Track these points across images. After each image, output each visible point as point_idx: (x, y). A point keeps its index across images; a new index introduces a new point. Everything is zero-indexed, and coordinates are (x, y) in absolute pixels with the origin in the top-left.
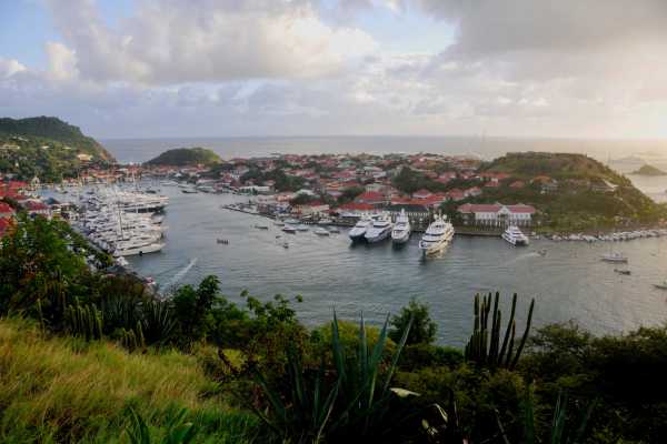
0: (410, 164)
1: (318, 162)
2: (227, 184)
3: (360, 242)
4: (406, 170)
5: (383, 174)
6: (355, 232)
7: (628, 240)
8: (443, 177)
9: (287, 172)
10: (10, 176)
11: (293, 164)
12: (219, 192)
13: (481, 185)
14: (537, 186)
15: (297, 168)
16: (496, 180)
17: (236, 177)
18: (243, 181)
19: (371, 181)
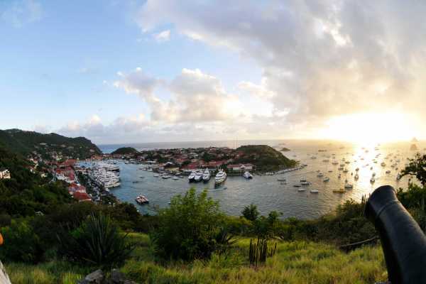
0: (207, 151)
2: (140, 161)
3: (192, 181)
4: (206, 153)
5: (197, 155)
6: (191, 177)
7: (283, 173)
8: (219, 155)
9: (162, 155)
11: (163, 152)
12: (138, 164)
13: (233, 157)
14: (253, 157)
15: (165, 154)
16: (238, 156)
17: (143, 158)
18: (146, 159)
19: (193, 158)
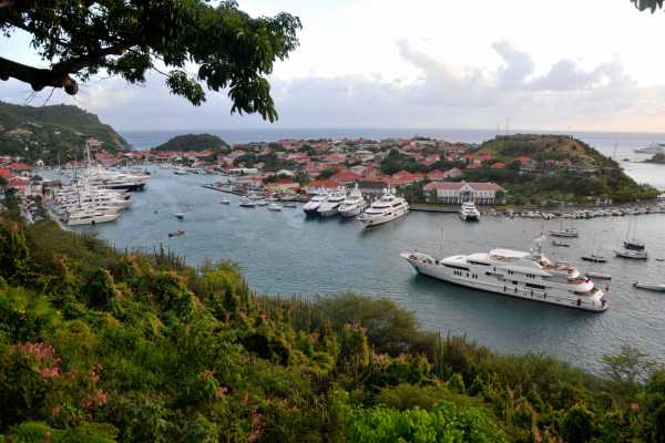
0: (400, 147)
1: (313, 146)
2: (219, 166)
4: (394, 153)
5: (371, 157)
6: (310, 205)
7: (588, 217)
8: (428, 159)
9: (280, 154)
10: (18, 159)
11: (288, 147)
12: (209, 173)
13: (462, 166)
14: (516, 166)
15: (292, 151)
16: (479, 162)
17: (230, 161)
18: (236, 164)
19: (358, 163)
